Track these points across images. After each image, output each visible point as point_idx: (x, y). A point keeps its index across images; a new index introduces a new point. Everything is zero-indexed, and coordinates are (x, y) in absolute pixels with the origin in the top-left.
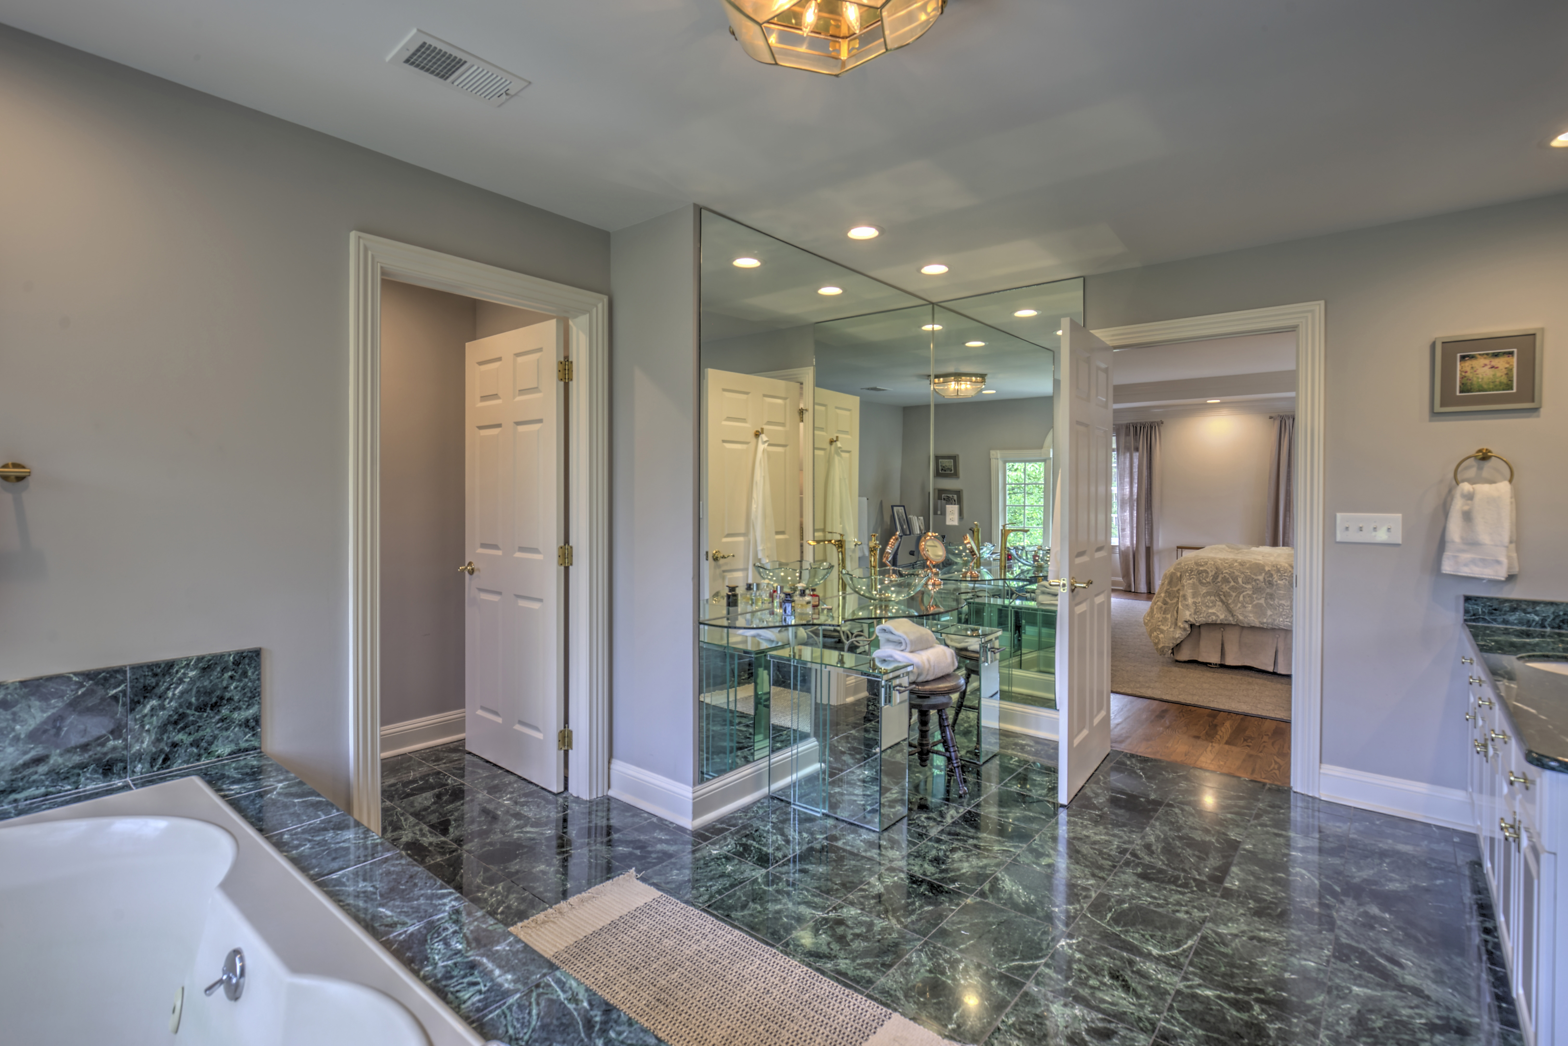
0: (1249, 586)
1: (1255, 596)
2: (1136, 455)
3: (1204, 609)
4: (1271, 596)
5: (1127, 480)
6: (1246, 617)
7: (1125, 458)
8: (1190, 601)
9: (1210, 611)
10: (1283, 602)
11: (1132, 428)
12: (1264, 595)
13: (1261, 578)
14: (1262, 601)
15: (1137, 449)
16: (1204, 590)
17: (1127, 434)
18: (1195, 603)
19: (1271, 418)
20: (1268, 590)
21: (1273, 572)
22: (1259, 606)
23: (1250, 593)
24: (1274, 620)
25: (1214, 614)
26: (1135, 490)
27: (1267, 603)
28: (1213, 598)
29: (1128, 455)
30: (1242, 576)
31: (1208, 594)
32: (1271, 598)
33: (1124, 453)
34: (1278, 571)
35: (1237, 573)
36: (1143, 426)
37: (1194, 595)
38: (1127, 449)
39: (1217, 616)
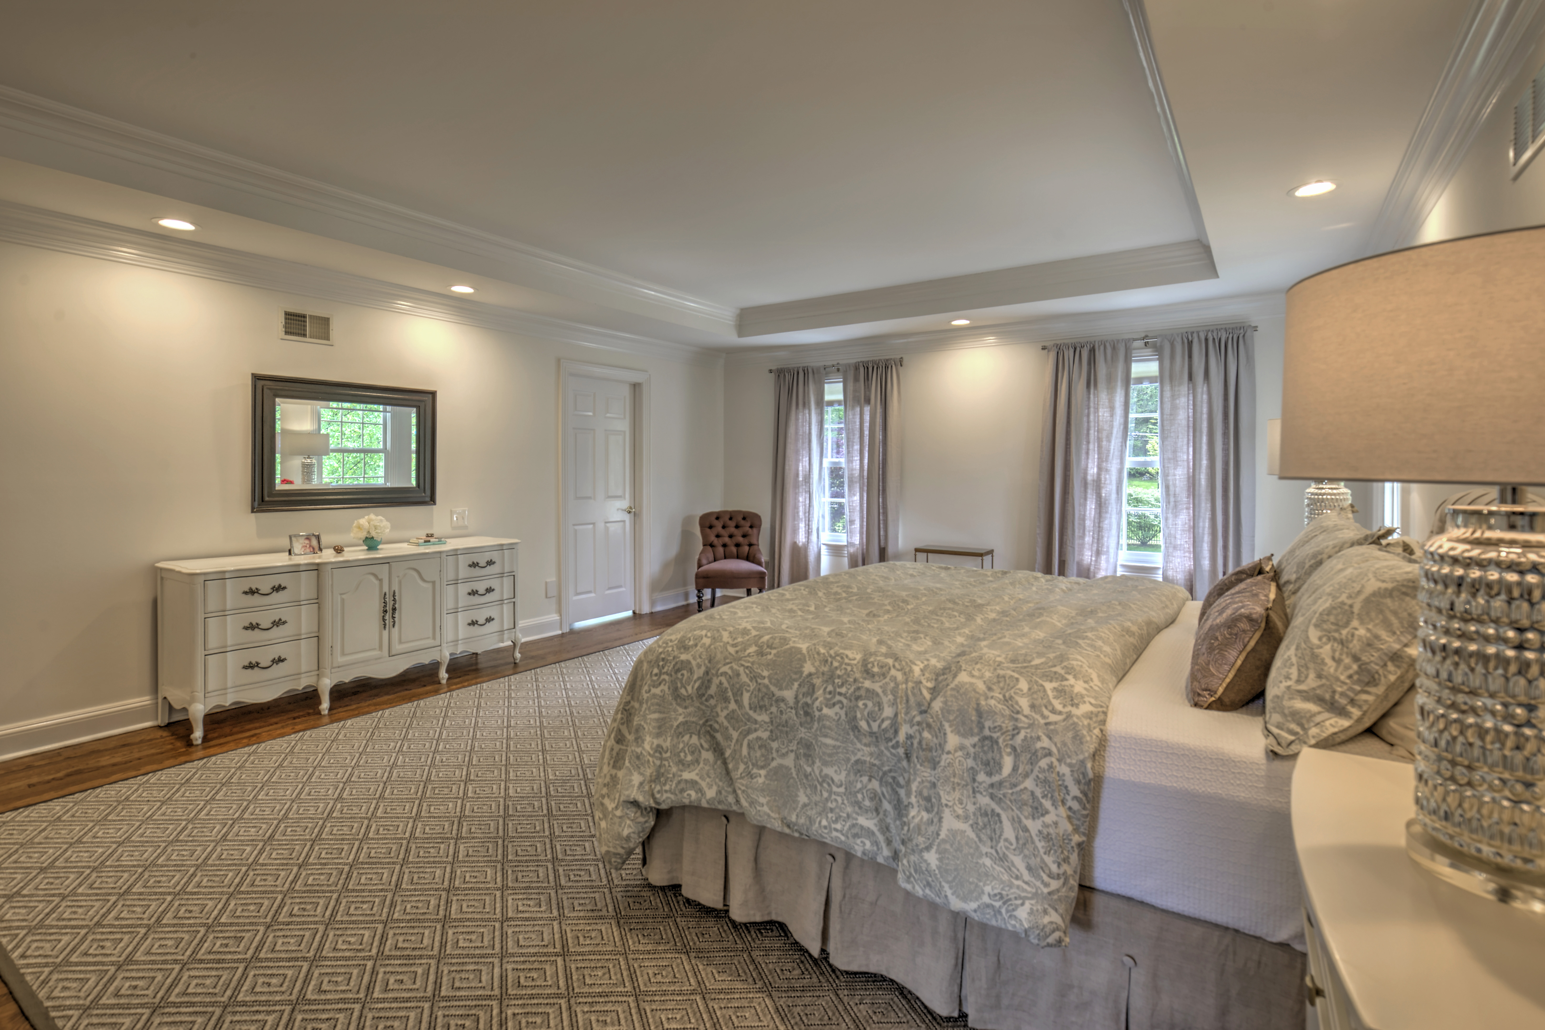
0: (763, 717)
1: (775, 745)
2: (867, 410)
3: (674, 769)
4: (807, 750)
5: (857, 447)
6: (752, 803)
7: (854, 415)
8: (649, 743)
9: (687, 775)
10: (829, 771)
11: (862, 370)
12: (793, 746)
13: (788, 694)
14: (789, 761)
15: (868, 401)
16: (680, 716)
17: (856, 379)
18: (659, 749)
19: (1044, 348)
20: (803, 733)
21: (817, 681)
22: (779, 773)
23: (765, 735)
24: (811, 820)
25: (693, 783)
26: (866, 461)
27: (799, 768)
28: (695, 740)
29: (858, 409)
30: (753, 686)
31: (686, 728)
32: (807, 756)
33: (853, 408)
34: (830, 677)
35: (744, 678)
36: (876, 365)
37: (661, 729)
38: (857, 401)
39: (700, 791)
